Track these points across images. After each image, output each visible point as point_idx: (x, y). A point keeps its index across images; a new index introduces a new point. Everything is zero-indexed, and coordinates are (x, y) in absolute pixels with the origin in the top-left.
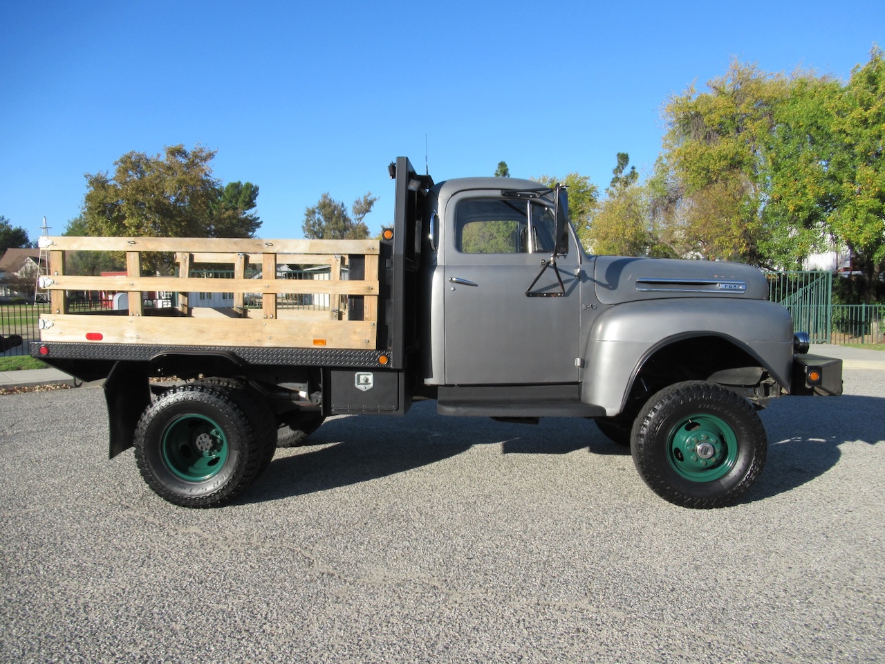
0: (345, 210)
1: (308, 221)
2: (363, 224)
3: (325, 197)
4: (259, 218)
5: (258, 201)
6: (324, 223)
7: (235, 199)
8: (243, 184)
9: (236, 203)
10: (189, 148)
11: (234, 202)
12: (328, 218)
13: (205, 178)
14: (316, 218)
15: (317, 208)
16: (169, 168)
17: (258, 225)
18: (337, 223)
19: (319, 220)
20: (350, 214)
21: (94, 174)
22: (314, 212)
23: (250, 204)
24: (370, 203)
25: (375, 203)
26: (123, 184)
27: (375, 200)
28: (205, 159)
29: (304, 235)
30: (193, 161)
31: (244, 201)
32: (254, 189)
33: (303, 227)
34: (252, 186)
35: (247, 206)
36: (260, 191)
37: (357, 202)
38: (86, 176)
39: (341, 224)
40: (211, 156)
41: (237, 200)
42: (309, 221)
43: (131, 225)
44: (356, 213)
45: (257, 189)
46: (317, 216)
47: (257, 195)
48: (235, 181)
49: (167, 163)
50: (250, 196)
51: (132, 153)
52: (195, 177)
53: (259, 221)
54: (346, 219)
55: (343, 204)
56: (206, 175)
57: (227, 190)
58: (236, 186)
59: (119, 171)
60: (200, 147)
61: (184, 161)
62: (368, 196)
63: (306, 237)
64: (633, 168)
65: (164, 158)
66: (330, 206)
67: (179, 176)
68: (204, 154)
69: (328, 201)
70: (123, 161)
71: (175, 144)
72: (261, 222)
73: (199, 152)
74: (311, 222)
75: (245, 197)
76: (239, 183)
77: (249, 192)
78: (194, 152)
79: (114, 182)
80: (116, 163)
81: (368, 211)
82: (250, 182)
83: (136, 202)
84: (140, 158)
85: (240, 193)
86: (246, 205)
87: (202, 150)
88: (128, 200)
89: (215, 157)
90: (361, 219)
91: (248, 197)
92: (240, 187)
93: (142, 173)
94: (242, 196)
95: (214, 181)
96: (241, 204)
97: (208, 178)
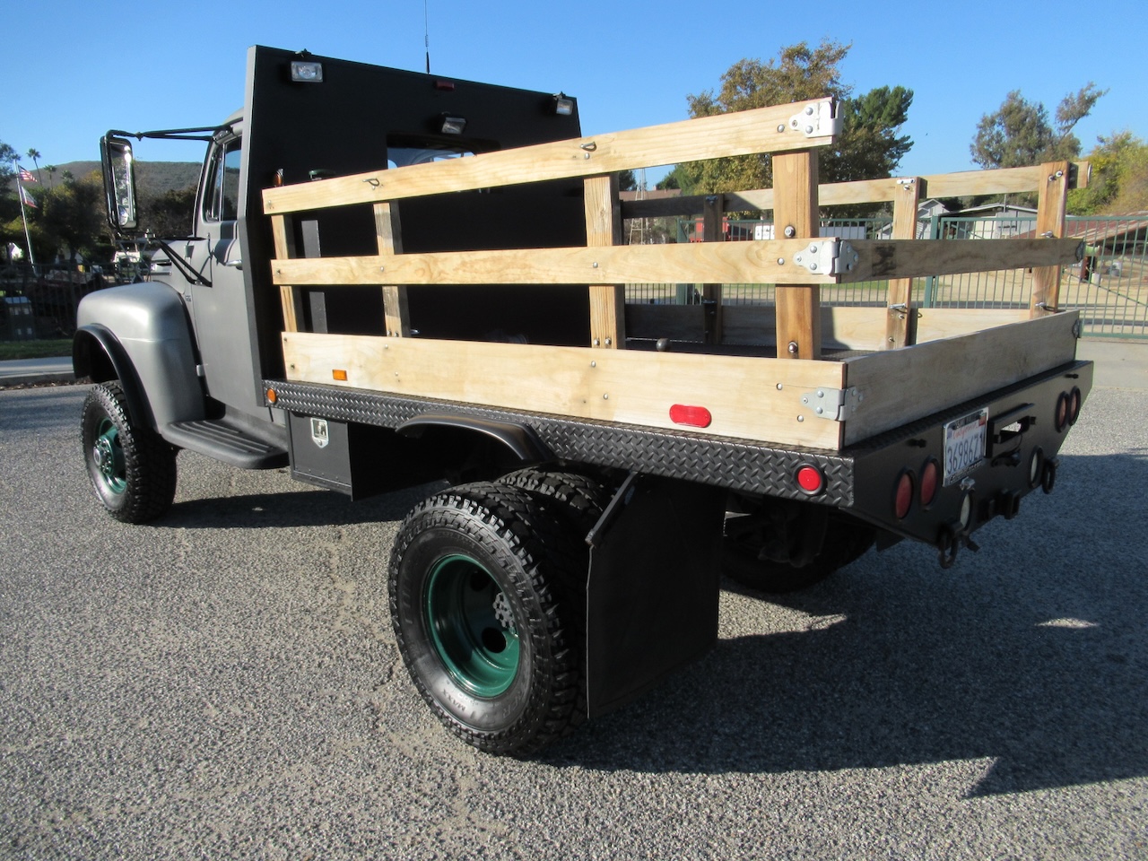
0: (1043, 115)
1: (981, 136)
2: (1071, 135)
3: (1013, 97)
4: (909, 137)
5: (910, 113)
6: (1006, 139)
7: (877, 112)
8: (891, 89)
9: (879, 118)
10: (813, 48)
11: (876, 116)
12: (1014, 130)
14: (994, 132)
15: (999, 115)
16: (786, 78)
17: (907, 148)
18: (1026, 138)
19: (999, 134)
20: (1053, 123)
21: (697, 95)
22: (993, 122)
23: (898, 118)
24: (1091, 101)
25: (1098, 100)
26: (728, 105)
27: (1099, 94)
28: (832, 60)
29: (971, 158)
30: (817, 64)
31: (889, 114)
32: (907, 96)
33: (972, 146)
34: (903, 92)
35: (894, 122)
36: (914, 97)
37: (1066, 102)
38: (688, 99)
39: (1035, 136)
40: (841, 54)
41: (881, 113)
42: (983, 136)
44: (1062, 119)
45: (911, 94)
46: (997, 128)
47: (909, 104)
48: (879, 86)
49: (784, 70)
50: (899, 107)
51: (743, 61)
52: (816, 87)
53: (909, 141)
54: (1042, 129)
55: (1041, 107)
56: (832, 82)
57: (869, 101)
58: (881, 94)
59: (726, 88)
60: (827, 43)
61: (805, 65)
62: (1088, 89)
63: (975, 161)
65: (778, 65)
66: (1020, 111)
68: (832, 53)
69: (1016, 104)
70: (731, 74)
71: (794, 44)
72: (912, 144)
73: (826, 51)
74: (987, 138)
75: (892, 109)
76: (886, 89)
77: (898, 101)
78: (820, 51)
79: (718, 103)
80: (723, 78)
81: (1083, 114)
82: (902, 86)
84: (752, 67)
85: (885, 103)
86: (892, 120)
87: (829, 49)
89: (848, 55)
90: (1069, 128)
91: (895, 107)
92: (887, 94)
93: (753, 88)
94: (888, 108)
95: (842, 88)
96: (885, 119)
97: (835, 85)
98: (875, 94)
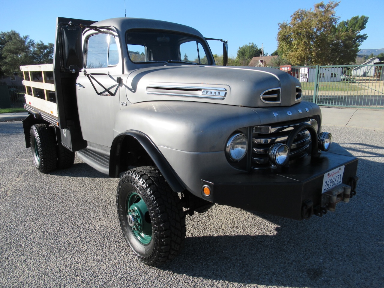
4: (366, 34)
5: (367, 25)
7: (354, 26)
8: (360, 17)
9: (354, 28)
10: (325, 4)
11: (353, 27)
13: (332, 17)
16: (315, 14)
17: (365, 38)
21: (282, 22)
23: (362, 27)
26: (293, 25)
28: (333, 8)
30: (327, 9)
31: (358, 26)
32: (366, 19)
34: (365, 17)
35: (360, 29)
36: (369, 19)
38: (278, 24)
40: (337, 5)
41: (355, 26)
43: (295, 44)
45: (368, 18)
47: (367, 22)
48: (355, 16)
49: (314, 12)
50: (363, 23)
51: (299, 10)
52: (327, 17)
53: (366, 36)
56: (333, 15)
57: (351, 22)
58: (356, 19)
59: (292, 20)
61: (322, 10)
65: (313, 10)
67: (319, 18)
68: (333, 5)
70: (294, 15)
71: (319, 2)
72: (367, 37)
73: (331, 4)
75: (360, 24)
76: (358, 17)
77: (362, 21)
78: (328, 4)
79: (290, 25)
80: (292, 16)
82: (364, 15)
83: (298, 33)
84: (302, 12)
85: (357, 22)
86: (359, 28)
87: (332, 3)
88: (294, 32)
89: (339, 5)
91: (361, 23)
92: (358, 19)
93: (303, 19)
94: (358, 24)
95: (336, 18)
96: (357, 28)
97: (334, 17)
98: (353, 19)
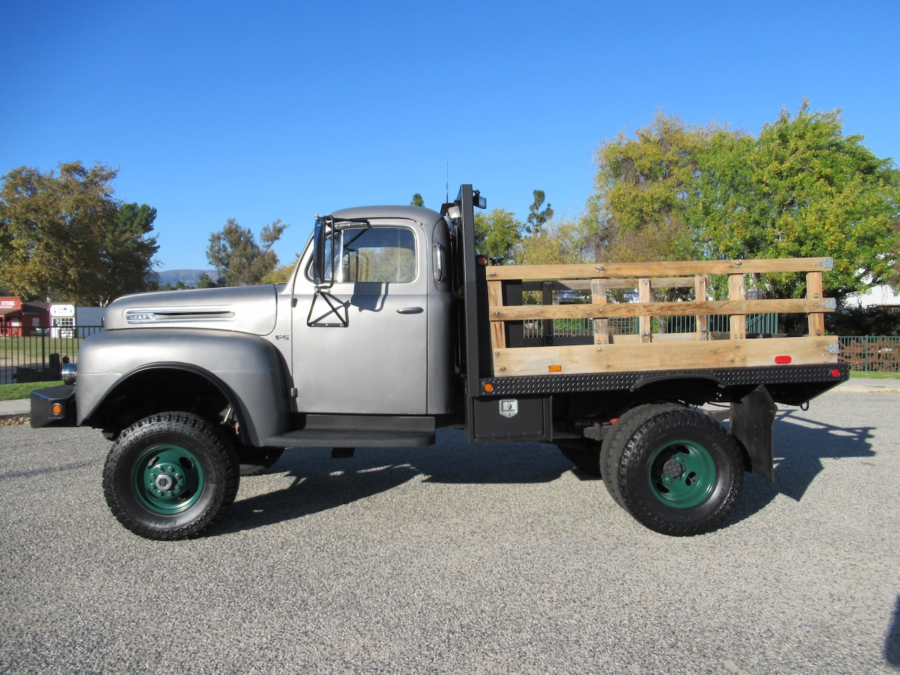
0: (252, 236)
1: (212, 247)
2: (272, 251)
3: (231, 222)
4: (156, 242)
5: (155, 224)
6: (229, 250)
7: (130, 221)
8: (140, 205)
9: (131, 226)
10: (88, 166)
11: (128, 224)
12: (234, 244)
13: (105, 199)
14: (221, 245)
15: (223, 233)
16: (66, 187)
17: (155, 250)
18: (245, 249)
19: (224, 246)
20: (258, 241)
22: (219, 238)
23: (147, 228)
24: (280, 231)
25: (284, 230)
26: (11, 202)
27: (284, 227)
28: (106, 178)
29: (208, 261)
30: (92, 180)
31: (140, 224)
32: (152, 212)
33: (207, 253)
34: (149, 209)
35: (143, 229)
36: (158, 213)
37: (265, 229)
39: (249, 250)
40: (112, 175)
41: (133, 222)
42: (215, 246)
43: (20, 246)
44: (264, 240)
45: (154, 211)
46: (223, 242)
47: (154, 218)
48: (130, 202)
49: (63, 181)
50: (146, 219)
51: (24, 168)
52: (94, 198)
53: (156, 245)
54: (253, 246)
55: (249, 230)
56: (106, 195)
57: (122, 212)
58: (131, 208)
59: (7, 187)
60: (100, 165)
61: (82, 179)
62: (277, 223)
63: (210, 263)
64: (549, 205)
65: (58, 175)
66: (237, 232)
67: (76, 196)
68: (104, 173)
69: (234, 227)
70: (12, 176)
71: (71, 161)
72: (159, 247)
73: (99, 171)
74: (216, 248)
75: (141, 220)
76: (135, 205)
77: (145, 215)
78: (94, 171)
80: (4, 178)
81: (277, 238)
82: (147, 204)
83: (27, 222)
84: (32, 174)
85: (135, 215)
86: (141, 228)
87: (102, 169)
88: (17, 219)
89: (118, 176)
90: (269, 246)
91: (144, 219)
92: (136, 209)
93: (34, 191)
94: (138, 218)
95: (115, 201)
96: (136, 227)
97: (109, 198)
98: (127, 208)
